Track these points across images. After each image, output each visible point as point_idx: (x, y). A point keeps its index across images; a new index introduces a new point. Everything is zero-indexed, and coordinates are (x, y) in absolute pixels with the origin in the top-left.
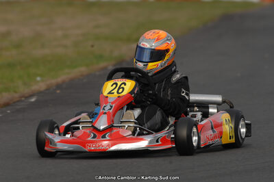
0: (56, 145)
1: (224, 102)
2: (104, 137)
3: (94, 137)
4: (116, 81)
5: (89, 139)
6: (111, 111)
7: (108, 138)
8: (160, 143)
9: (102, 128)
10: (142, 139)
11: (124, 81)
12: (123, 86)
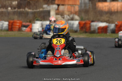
0: (39, 63)
1: (84, 49)
2: (60, 59)
3: (56, 59)
4: (58, 39)
5: (54, 60)
6: (60, 50)
7: (62, 60)
8: (80, 62)
9: (58, 56)
10: (74, 61)
11: (60, 39)
12: (60, 41)
